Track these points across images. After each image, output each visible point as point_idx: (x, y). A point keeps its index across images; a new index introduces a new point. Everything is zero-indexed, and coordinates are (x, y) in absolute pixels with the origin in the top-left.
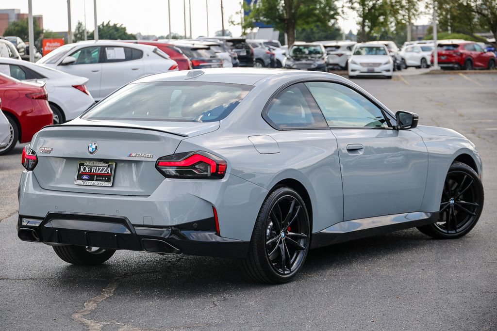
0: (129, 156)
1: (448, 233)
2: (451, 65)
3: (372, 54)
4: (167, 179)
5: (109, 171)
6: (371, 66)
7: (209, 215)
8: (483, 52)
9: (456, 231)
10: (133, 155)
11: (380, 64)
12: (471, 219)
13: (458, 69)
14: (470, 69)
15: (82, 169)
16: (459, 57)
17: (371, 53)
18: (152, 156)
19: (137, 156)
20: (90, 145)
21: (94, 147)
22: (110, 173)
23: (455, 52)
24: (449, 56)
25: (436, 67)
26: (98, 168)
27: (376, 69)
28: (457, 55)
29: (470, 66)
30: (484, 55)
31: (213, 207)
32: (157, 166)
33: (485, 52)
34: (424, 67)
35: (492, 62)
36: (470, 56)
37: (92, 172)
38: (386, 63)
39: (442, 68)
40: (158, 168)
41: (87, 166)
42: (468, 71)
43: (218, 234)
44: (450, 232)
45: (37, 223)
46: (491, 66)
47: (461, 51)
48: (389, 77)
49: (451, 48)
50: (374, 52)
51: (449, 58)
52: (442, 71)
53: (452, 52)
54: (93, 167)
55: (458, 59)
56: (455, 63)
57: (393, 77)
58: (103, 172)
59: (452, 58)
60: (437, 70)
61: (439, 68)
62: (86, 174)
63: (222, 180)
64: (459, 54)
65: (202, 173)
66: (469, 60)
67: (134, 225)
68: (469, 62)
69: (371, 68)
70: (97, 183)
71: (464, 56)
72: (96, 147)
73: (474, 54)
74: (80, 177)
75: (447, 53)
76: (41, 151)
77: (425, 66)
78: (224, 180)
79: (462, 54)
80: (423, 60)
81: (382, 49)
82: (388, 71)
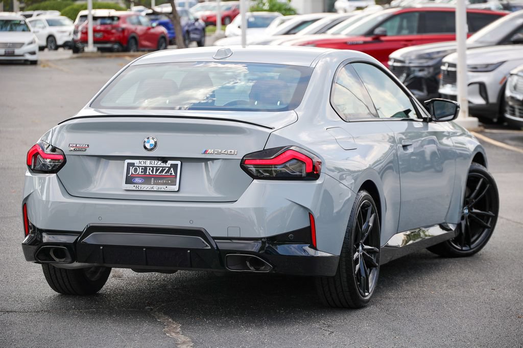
0: (204, 153)
1: (462, 250)
2: (108, 45)
3: (6, 30)
4: (255, 181)
5: (173, 172)
6: (9, 47)
7: (305, 224)
8: (150, 26)
9: (470, 247)
10: (210, 151)
11: (22, 44)
12: (486, 230)
13: (118, 51)
14: (134, 51)
15: (132, 170)
16: (121, 35)
17: (4, 29)
18: (236, 153)
19: (216, 152)
20: (146, 140)
21: (152, 142)
22: (173, 174)
23: (114, 27)
24: (106, 32)
25: (91, 48)
26: (155, 168)
27: (18, 51)
28: (117, 31)
29: (134, 47)
30: (152, 31)
31: (309, 213)
32: (243, 165)
33: (153, 28)
34: (51, 49)
35: (162, 40)
36: (133, 32)
37: (148, 173)
38: (31, 43)
39: (99, 49)
40: (244, 167)
41: (138, 167)
42: (132, 53)
43: (314, 247)
44: (464, 248)
45: (71, 239)
46: (161, 46)
47: (124, 26)
48: (34, 63)
49: (108, 21)
50: (9, 27)
51: (106, 35)
52: (99, 53)
53: (109, 28)
54: (148, 168)
55: (119, 37)
56: (115, 42)
57: (39, 63)
58: (163, 174)
59: (110, 36)
60: (92, 53)
61: (95, 49)
62: (139, 176)
63: (317, 181)
64: (120, 29)
65: (295, 172)
66: (134, 38)
67: (215, 238)
68: (133, 42)
69: (10, 50)
70: (156, 188)
71: (126, 33)
72: (156, 143)
73: (140, 29)
74: (129, 180)
75: (102, 28)
76: (72, 149)
77: (53, 47)
78: (318, 182)
79: (123, 30)
80: (50, 39)
81: (22, 23)
82: (33, 53)
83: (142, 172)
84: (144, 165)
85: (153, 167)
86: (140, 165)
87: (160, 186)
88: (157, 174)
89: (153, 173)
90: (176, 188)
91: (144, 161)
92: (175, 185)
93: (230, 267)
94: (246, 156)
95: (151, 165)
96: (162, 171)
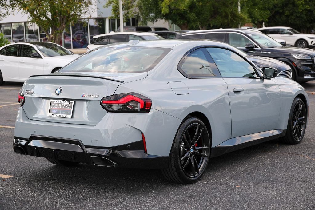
83: (57, 107)
84: (58, 103)
85: (62, 104)
86: (56, 103)
87: (63, 115)
88: (63, 108)
89: (61, 107)
90: (70, 116)
91: (58, 100)
92: (70, 114)
93: (95, 163)
94: (103, 99)
95: (61, 103)
96: (66, 106)
